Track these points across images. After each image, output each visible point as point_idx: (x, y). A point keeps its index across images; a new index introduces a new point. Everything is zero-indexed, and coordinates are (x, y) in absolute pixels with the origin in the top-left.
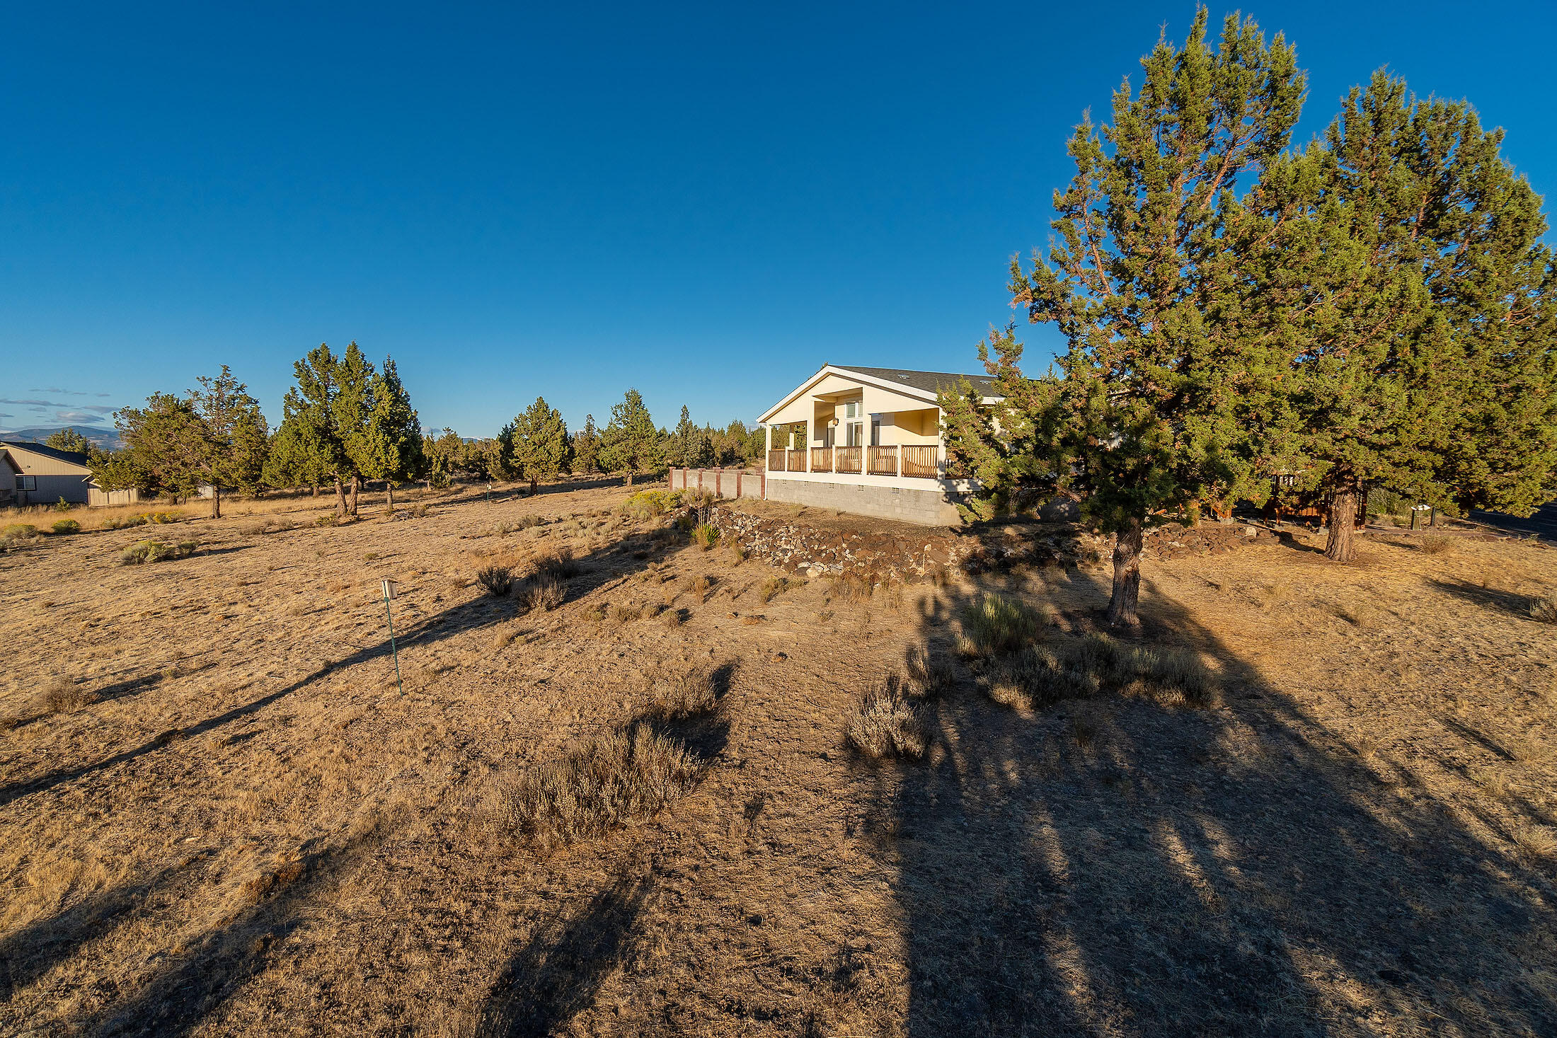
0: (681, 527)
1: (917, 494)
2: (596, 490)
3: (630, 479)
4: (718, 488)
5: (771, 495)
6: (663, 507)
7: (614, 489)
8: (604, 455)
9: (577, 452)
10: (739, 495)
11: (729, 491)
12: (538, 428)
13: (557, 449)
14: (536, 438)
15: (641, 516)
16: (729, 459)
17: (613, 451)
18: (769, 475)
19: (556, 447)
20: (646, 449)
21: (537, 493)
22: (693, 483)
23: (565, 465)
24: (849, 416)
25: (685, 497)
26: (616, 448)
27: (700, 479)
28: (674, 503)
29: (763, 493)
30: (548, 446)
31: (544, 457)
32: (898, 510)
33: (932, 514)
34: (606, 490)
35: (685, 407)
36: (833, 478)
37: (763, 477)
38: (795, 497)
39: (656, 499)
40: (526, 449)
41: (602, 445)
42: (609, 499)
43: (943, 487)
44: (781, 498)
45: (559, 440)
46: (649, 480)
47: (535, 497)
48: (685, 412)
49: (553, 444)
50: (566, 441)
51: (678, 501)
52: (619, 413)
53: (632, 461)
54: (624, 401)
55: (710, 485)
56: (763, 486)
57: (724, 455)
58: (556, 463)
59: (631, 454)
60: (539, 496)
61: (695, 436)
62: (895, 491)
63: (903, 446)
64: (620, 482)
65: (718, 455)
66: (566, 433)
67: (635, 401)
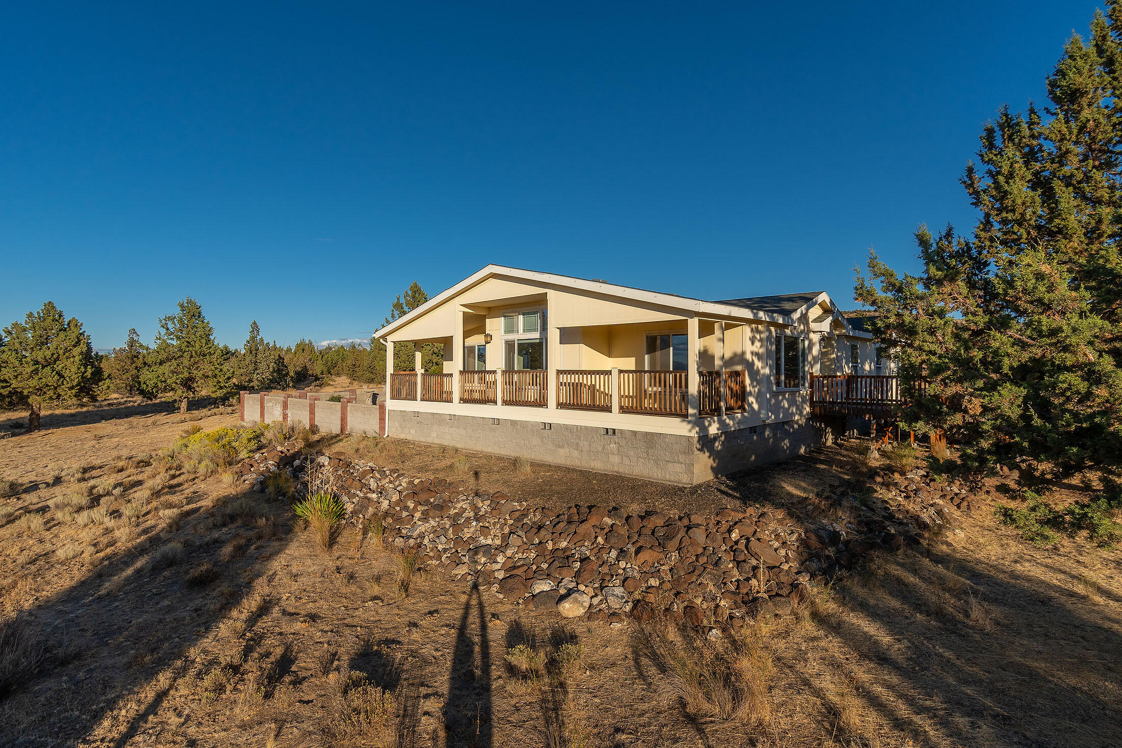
0: (270, 489)
1: (650, 439)
2: (134, 420)
3: (184, 405)
4: (312, 419)
5: (392, 430)
6: (237, 452)
7: (161, 418)
8: (148, 377)
9: (106, 374)
10: (342, 430)
11: (328, 422)
12: (43, 342)
13: (74, 369)
14: (40, 355)
15: (202, 469)
16: (303, 379)
17: (160, 371)
18: (391, 405)
19: (72, 368)
20: (207, 368)
21: (39, 427)
22: (274, 414)
23: (85, 388)
24: (507, 332)
25: (269, 435)
26: (166, 368)
27: (285, 406)
28: (253, 445)
29: (382, 428)
30: (59, 366)
31: (52, 380)
32: (615, 459)
33: (678, 468)
34: (150, 419)
35: (255, 323)
36: (498, 411)
37: (382, 408)
38: (434, 435)
39: (225, 441)
40: (20, 369)
41: (145, 364)
42: (153, 433)
43: (697, 429)
44: (411, 434)
45: (77, 358)
46: (210, 404)
47: (36, 434)
48: (255, 327)
49: (68, 363)
50: (89, 358)
51: (258, 441)
52: (170, 326)
53: (188, 384)
54: (177, 312)
55: (299, 416)
56: (382, 419)
57: (297, 373)
58: (72, 388)
59: (186, 375)
60: (43, 432)
61: (267, 353)
62: (610, 432)
63: (621, 371)
64: (170, 408)
65: (292, 374)
66: (89, 349)
67: (193, 313)
